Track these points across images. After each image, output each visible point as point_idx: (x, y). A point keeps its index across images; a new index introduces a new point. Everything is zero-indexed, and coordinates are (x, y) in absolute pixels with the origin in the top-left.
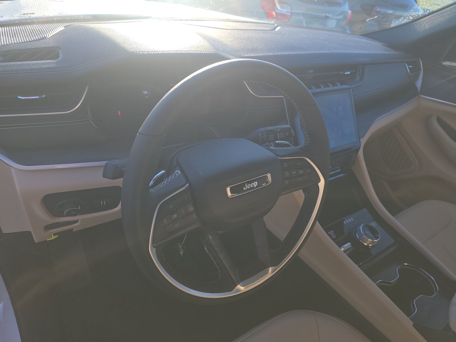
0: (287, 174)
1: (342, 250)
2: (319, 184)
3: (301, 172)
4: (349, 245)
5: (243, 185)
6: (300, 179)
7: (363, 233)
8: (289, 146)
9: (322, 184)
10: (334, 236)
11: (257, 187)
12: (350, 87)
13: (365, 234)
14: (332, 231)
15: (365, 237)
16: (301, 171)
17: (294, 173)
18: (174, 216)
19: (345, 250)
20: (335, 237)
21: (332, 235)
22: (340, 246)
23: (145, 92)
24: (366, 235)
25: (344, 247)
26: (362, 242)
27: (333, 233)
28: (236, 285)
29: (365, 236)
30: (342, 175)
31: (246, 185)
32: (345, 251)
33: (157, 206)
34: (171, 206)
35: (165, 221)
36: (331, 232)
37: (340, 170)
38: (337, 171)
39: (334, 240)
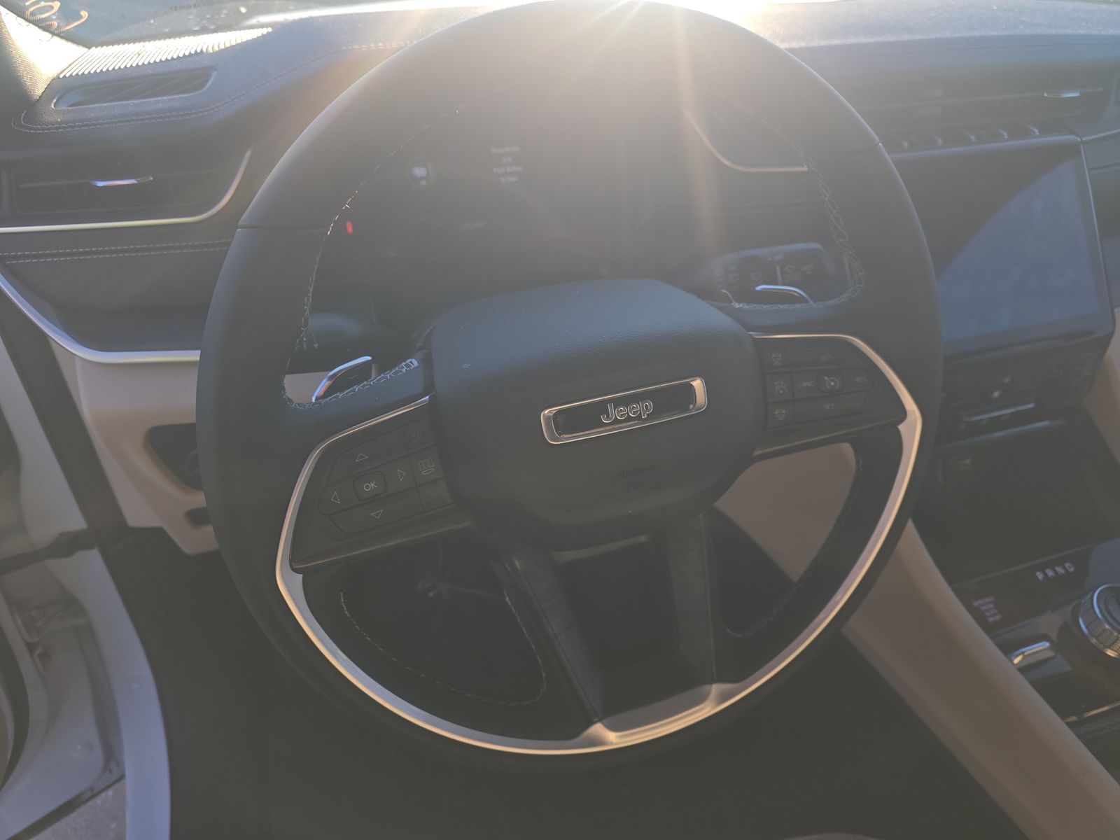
0: (782, 389)
1: (1016, 661)
2: (901, 427)
3: (831, 383)
4: (1044, 650)
5: (602, 408)
6: (827, 407)
7: (1100, 616)
8: (799, 300)
9: (912, 430)
10: (994, 615)
11: (650, 417)
12: (1079, 140)
13: (1109, 618)
14: (987, 600)
15: (1105, 630)
16: (833, 381)
17: (804, 385)
18: (367, 487)
19: (1025, 663)
20: (997, 617)
21: (987, 611)
22: (1009, 649)
23: (420, 172)
24: (1112, 621)
25: (1023, 653)
26: (1101, 646)
27: (991, 606)
28: (590, 723)
29: (1107, 627)
30: (1046, 423)
31: (610, 407)
32: (1023, 669)
33: (311, 451)
34: (361, 457)
35: (335, 498)
36: (986, 604)
37: (1031, 406)
38: (1020, 408)
39: (987, 627)
